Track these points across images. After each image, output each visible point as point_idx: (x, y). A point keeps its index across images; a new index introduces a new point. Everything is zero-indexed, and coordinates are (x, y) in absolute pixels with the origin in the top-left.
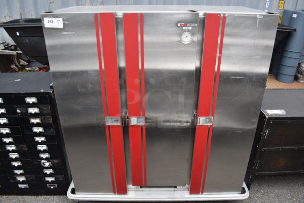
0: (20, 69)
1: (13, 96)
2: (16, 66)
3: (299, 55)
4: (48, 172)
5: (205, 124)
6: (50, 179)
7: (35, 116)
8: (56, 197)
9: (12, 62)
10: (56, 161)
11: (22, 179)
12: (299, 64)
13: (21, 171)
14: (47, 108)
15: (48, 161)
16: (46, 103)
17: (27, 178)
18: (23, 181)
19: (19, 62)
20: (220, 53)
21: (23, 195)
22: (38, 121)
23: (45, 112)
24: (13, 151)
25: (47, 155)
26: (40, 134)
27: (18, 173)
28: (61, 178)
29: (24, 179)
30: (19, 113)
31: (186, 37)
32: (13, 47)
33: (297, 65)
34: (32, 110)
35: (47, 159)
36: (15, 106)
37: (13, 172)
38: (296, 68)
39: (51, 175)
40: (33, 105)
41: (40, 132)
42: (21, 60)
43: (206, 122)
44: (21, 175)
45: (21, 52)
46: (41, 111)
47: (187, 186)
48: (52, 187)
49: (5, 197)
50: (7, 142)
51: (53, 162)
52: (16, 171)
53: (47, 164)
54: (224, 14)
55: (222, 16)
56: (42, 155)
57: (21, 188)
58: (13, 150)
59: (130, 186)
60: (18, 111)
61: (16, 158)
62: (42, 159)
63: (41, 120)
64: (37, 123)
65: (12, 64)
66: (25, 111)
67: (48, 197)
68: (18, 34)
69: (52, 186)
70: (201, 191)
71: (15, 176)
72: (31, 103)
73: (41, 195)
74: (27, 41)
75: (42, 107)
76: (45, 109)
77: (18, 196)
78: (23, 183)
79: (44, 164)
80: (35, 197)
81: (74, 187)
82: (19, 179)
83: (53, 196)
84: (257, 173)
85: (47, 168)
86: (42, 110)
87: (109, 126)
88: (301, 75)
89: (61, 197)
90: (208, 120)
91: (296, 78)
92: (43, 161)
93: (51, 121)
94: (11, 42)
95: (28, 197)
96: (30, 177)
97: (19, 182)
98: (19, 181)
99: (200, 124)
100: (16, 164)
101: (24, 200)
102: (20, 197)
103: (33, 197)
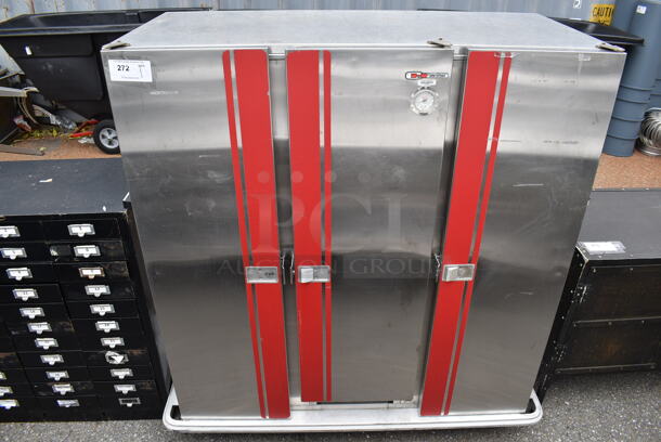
0: (35, 127)
1: (41, 222)
2: (26, 119)
3: (647, 96)
4: (121, 374)
5: (459, 279)
6: (125, 389)
7: (91, 262)
8: (138, 424)
9: (17, 111)
10: (136, 352)
11: (64, 389)
12: (647, 115)
13: (63, 374)
14: (116, 246)
15: (120, 354)
16: (115, 236)
17: (74, 388)
18: (67, 392)
19: (32, 111)
20: (496, 134)
21: (67, 420)
22: (97, 272)
23: (112, 254)
24: (45, 335)
25: (118, 341)
26: (102, 300)
27: (57, 379)
28: (148, 385)
29: (69, 389)
30: (56, 257)
31: (424, 101)
32: (17, 79)
33: (641, 117)
34: (85, 251)
35: (118, 349)
36: (47, 243)
37: (46, 376)
38: (639, 124)
39: (126, 381)
40: (87, 240)
41: (102, 295)
42: (36, 107)
43: (459, 275)
44: (63, 381)
45: (35, 89)
46: (104, 251)
47: (415, 398)
48: (130, 405)
49: (28, 425)
50: (32, 316)
51: (132, 354)
52: (52, 375)
53: (119, 359)
54: (508, 54)
55: (503, 56)
56: (107, 342)
57: (64, 408)
58: (44, 332)
59: (296, 400)
60: (54, 253)
61: (51, 347)
62: (108, 348)
63: (104, 271)
64: (96, 276)
65: (17, 116)
66: (70, 253)
67: (121, 423)
68: (29, 52)
69: (130, 402)
70: (443, 408)
71: (49, 384)
72: (81, 235)
73: (106, 420)
74: (50, 66)
75: (106, 242)
76: (112, 248)
77: (58, 424)
78: (68, 396)
79: (110, 358)
80: (94, 423)
81: (177, 404)
82: (58, 390)
83: (132, 422)
84: (558, 371)
85: (119, 367)
86: (107, 249)
87: (253, 285)
88: (650, 138)
89: (149, 422)
90: (464, 271)
91: (639, 146)
92: (109, 353)
93: (126, 273)
94: (13, 67)
95: (78, 423)
96: (82, 384)
97: (59, 396)
98: (59, 393)
99: (448, 280)
100: (51, 360)
101: (71, 431)
102: (61, 426)
103: (89, 424)
